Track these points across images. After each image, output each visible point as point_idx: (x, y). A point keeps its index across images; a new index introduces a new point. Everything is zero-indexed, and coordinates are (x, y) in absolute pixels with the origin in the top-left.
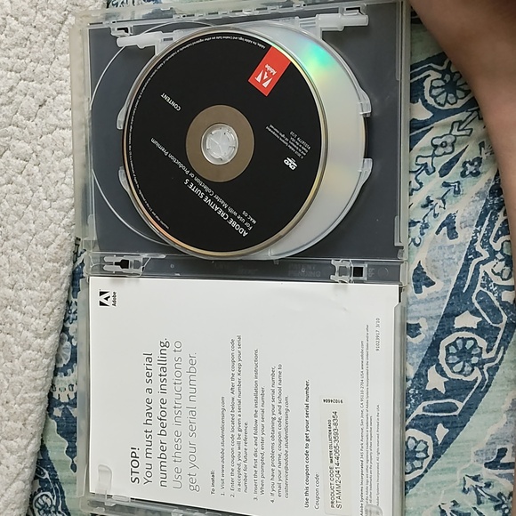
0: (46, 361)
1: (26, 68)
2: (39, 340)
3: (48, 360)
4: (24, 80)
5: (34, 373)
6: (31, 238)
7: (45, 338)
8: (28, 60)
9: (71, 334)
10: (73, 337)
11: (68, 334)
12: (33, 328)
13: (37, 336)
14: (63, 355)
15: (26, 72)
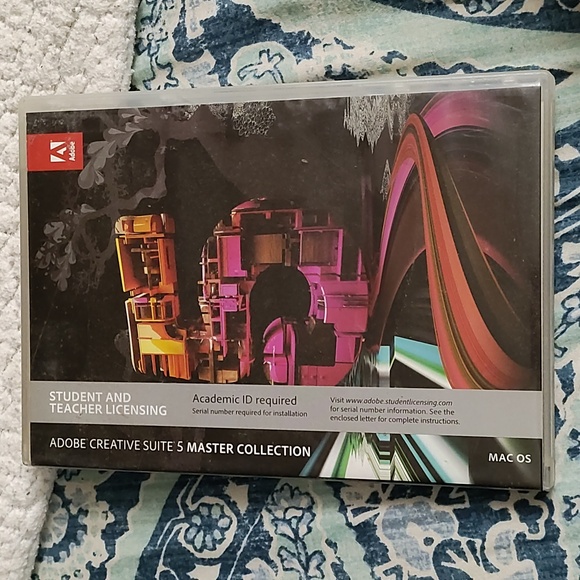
0: (26, 543)
1: (14, 94)
2: (17, 511)
3: (30, 542)
4: (12, 111)
5: (8, 563)
6: (13, 351)
7: (27, 507)
8: (18, 81)
9: (68, 495)
10: (70, 502)
11: (62, 496)
12: (8, 491)
13: (16, 504)
14: (55, 529)
15: (14, 100)
